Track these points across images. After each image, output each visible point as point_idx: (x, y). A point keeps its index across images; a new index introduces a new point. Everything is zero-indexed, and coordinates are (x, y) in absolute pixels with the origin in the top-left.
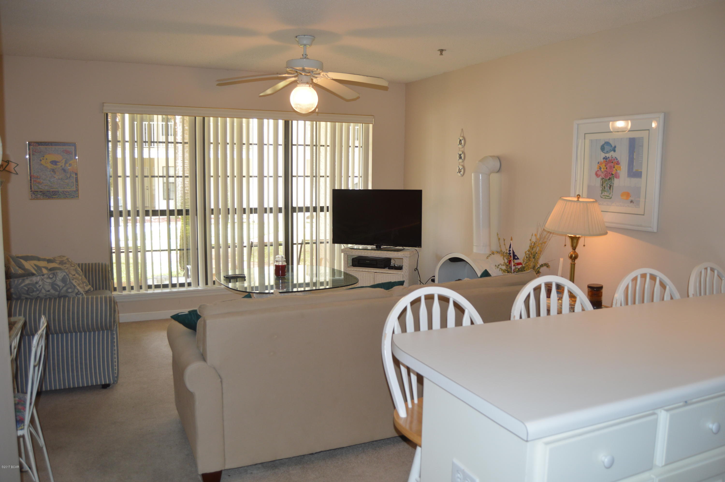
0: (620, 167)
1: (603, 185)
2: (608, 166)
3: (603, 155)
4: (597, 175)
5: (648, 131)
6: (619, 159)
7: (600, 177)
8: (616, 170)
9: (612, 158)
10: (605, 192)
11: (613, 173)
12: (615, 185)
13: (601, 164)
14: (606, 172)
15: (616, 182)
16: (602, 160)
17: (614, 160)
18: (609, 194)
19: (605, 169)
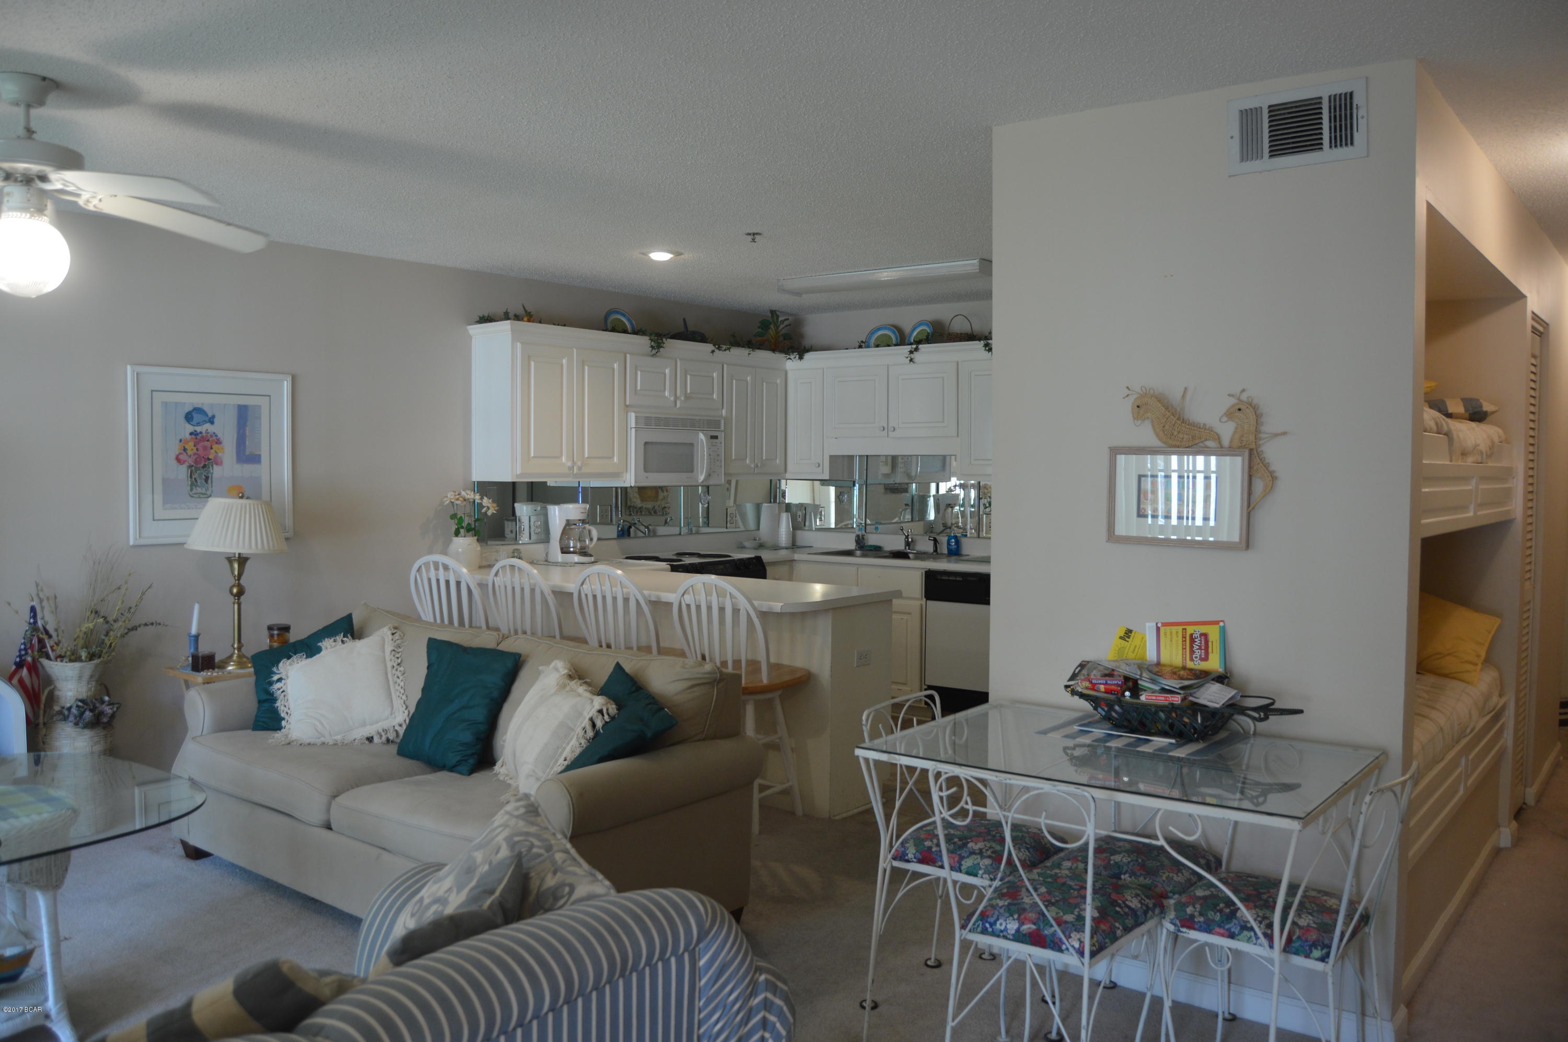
0: (222, 448)
1: (193, 477)
2: (199, 446)
3: (190, 428)
4: (178, 459)
5: (268, 397)
6: (220, 435)
7: (186, 464)
8: (216, 451)
9: (208, 433)
10: (198, 488)
11: (210, 457)
12: (215, 476)
13: (187, 442)
14: (196, 456)
15: (216, 471)
16: (188, 436)
17: (211, 436)
18: (206, 490)
19: (195, 451)
